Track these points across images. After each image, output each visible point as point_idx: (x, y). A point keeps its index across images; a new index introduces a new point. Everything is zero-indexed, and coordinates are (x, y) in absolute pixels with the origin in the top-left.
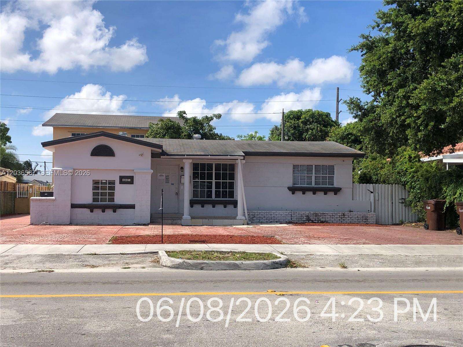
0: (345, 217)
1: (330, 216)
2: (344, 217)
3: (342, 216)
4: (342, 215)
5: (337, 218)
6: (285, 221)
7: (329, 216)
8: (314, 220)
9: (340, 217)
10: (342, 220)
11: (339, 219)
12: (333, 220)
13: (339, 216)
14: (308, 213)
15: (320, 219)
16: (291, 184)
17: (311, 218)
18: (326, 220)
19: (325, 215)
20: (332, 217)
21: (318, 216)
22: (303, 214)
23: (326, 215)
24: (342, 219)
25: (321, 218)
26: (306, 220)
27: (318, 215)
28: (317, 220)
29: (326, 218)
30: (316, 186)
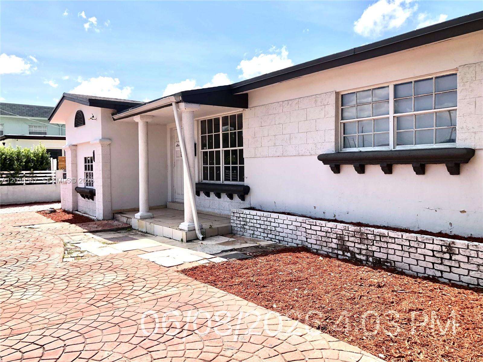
0: (454, 257)
1: (402, 245)
2: (450, 259)
3: (445, 253)
4: (444, 249)
5: (424, 255)
6: (294, 241)
7: (400, 248)
8: (357, 251)
9: (434, 256)
10: (442, 268)
11: (433, 263)
12: (409, 261)
13: (433, 251)
14: (342, 230)
15: (374, 251)
16: (329, 148)
17: (348, 244)
18: (390, 257)
19: (387, 243)
20: (409, 252)
21: (366, 242)
22: (330, 231)
23: (390, 240)
24: (441, 264)
25: (374, 248)
26: (337, 249)
27: (367, 239)
28: (364, 252)
29: (391, 252)
30: (398, 148)
